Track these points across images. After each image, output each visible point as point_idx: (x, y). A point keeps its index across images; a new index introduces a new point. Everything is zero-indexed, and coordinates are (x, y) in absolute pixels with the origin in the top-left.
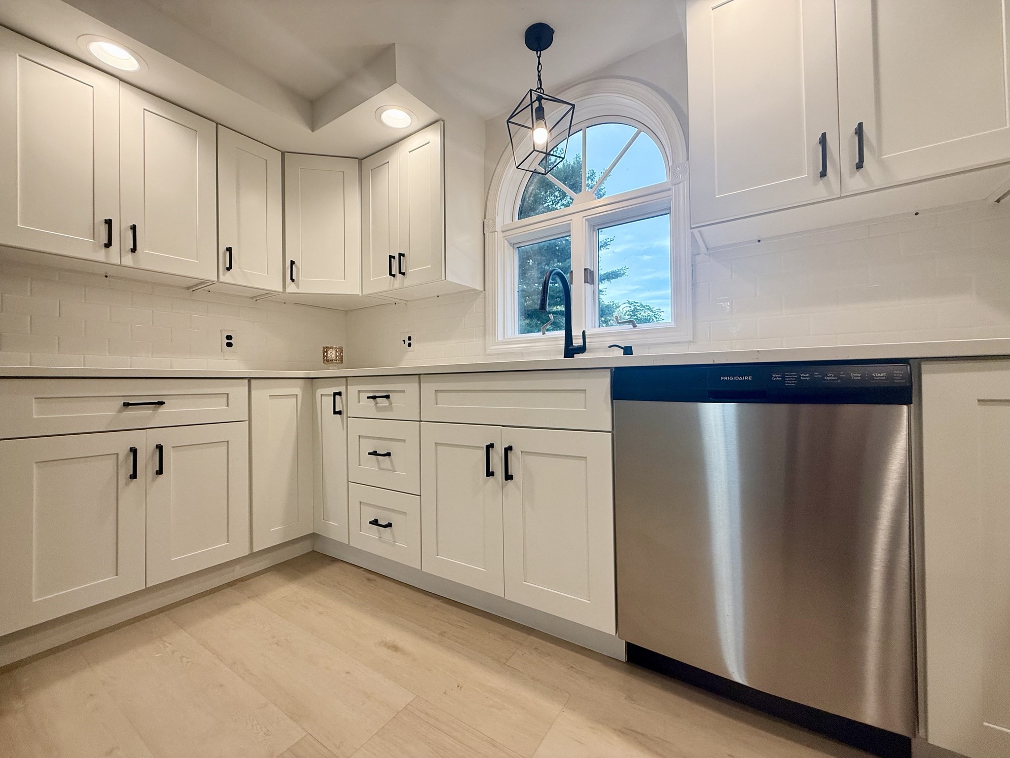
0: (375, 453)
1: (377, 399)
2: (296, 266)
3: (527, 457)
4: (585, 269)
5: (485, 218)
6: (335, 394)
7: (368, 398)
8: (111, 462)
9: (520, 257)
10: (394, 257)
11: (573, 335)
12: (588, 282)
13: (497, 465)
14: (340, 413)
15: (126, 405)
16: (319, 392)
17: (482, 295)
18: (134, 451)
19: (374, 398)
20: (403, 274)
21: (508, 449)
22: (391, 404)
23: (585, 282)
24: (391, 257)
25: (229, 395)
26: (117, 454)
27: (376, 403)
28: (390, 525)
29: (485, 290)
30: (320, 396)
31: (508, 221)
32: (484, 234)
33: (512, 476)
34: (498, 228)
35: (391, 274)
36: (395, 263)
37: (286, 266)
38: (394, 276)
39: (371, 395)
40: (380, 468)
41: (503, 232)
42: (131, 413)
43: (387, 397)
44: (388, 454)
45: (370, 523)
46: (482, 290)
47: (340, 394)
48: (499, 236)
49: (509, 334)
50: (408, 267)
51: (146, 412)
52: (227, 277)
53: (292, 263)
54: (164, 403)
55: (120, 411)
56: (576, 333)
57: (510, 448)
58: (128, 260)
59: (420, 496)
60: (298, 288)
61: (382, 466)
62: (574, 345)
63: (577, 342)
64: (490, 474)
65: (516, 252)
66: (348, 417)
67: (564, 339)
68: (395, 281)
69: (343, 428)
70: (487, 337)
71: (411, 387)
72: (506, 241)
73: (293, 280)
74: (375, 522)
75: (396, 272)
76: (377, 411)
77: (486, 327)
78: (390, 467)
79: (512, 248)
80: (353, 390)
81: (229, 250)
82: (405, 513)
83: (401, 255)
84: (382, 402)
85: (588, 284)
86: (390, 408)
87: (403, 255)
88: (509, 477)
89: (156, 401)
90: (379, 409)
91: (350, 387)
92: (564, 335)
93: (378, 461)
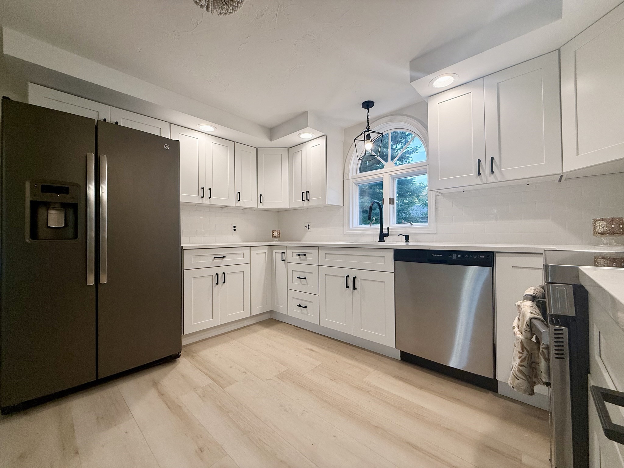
0: (299, 278)
1: (301, 256)
2: (262, 196)
3: (362, 281)
4: (389, 198)
5: (344, 173)
6: (282, 253)
7: (297, 255)
8: (210, 278)
9: (360, 189)
10: (304, 193)
11: (383, 228)
12: (391, 204)
13: (350, 284)
14: (284, 260)
15: (215, 258)
16: (274, 251)
17: (342, 208)
18: (217, 274)
19: (299, 255)
20: (308, 200)
21: (355, 278)
22: (306, 258)
23: (389, 204)
24: (303, 193)
25: (244, 254)
26: (212, 275)
27: (300, 257)
28: (306, 307)
29: (344, 205)
30: (275, 253)
31: (354, 174)
32: (343, 180)
33: (356, 288)
34: (350, 178)
35: (303, 200)
36: (305, 195)
37: (258, 197)
38: (304, 201)
39: (298, 254)
40: (302, 284)
41: (352, 179)
42: (217, 260)
43: (305, 255)
44: (305, 278)
45: (298, 306)
46: (343, 205)
47: (284, 253)
48: (350, 181)
49: (355, 226)
50: (310, 197)
51: (220, 260)
52: (238, 204)
53: (261, 195)
54: (225, 257)
55: (213, 260)
56: (385, 227)
57: (356, 277)
58: (208, 202)
59: (319, 295)
60: (263, 206)
61: (302, 283)
62: (384, 232)
63: (385, 231)
64: (347, 287)
65: (358, 188)
66: (287, 262)
67: (379, 229)
68: (305, 203)
69: (285, 267)
70: (345, 227)
71: (315, 252)
72: (353, 183)
73: (261, 202)
74: (299, 306)
75: (305, 199)
76: (301, 261)
77: (344, 223)
78: (306, 283)
79: (356, 186)
80: (290, 251)
81: (239, 193)
82: (312, 302)
83: (307, 192)
84: (303, 257)
85: (391, 205)
86: (306, 260)
87: (308, 192)
88: (355, 289)
89: (223, 256)
90: (301, 260)
91: (289, 250)
92: (379, 228)
93: (301, 281)
